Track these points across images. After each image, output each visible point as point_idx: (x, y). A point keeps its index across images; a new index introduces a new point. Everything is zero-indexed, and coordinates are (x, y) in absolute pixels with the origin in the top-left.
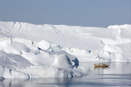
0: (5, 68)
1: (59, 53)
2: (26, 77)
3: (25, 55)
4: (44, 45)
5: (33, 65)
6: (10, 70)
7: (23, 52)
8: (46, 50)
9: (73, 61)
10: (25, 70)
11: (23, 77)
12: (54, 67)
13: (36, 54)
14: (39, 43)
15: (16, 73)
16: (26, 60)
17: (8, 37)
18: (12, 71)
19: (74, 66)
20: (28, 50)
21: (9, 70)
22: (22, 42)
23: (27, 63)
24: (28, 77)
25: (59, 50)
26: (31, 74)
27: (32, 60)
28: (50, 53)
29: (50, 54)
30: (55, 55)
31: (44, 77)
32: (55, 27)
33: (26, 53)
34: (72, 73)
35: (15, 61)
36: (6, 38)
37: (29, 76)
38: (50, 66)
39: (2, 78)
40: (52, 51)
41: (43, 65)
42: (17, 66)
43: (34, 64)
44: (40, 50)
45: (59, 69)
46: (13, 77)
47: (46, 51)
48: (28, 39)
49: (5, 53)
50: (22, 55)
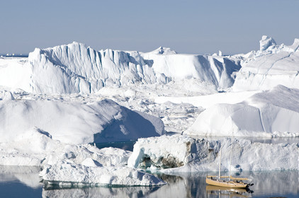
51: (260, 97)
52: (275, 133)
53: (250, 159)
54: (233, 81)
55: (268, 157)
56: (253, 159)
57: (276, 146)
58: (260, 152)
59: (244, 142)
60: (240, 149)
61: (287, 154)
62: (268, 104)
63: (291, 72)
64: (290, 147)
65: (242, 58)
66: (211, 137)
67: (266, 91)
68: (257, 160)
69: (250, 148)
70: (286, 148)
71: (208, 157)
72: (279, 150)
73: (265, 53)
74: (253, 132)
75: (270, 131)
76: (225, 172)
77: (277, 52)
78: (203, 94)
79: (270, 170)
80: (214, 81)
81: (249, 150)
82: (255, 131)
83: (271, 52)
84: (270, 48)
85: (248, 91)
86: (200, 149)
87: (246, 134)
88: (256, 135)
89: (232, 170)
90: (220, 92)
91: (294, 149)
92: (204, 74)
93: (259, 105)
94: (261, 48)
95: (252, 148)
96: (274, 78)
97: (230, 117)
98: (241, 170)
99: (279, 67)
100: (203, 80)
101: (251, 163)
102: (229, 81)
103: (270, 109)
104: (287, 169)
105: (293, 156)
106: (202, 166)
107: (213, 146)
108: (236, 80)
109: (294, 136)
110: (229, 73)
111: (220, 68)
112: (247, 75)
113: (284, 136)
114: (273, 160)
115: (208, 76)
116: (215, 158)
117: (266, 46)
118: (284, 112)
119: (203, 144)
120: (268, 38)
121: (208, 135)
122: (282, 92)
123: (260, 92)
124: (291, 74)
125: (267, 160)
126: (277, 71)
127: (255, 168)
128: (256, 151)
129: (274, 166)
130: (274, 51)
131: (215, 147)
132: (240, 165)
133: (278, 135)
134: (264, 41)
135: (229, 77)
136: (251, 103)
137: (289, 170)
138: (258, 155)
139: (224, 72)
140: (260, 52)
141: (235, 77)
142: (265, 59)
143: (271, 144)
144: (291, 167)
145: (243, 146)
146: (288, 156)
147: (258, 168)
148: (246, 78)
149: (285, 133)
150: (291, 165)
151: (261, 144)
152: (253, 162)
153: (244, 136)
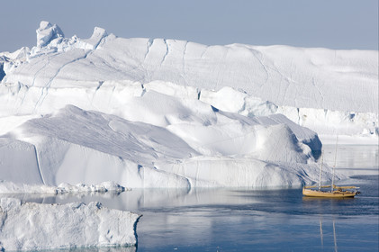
0: (127, 162)
1: (268, 122)
2: (180, 185)
3: (177, 128)
4: (228, 100)
5: (198, 154)
6: (140, 167)
7: (173, 119)
8: (232, 114)
9: (305, 142)
10: (177, 168)
11: (172, 185)
12: (255, 159)
13: (207, 124)
14: (216, 94)
15: (154, 175)
16: (181, 140)
17: (134, 78)
18: (145, 170)
19: (308, 157)
20: (185, 114)
21: (135, 165)
22: (170, 92)
23: (181, 149)
24: (185, 186)
25: (268, 113)
26: (192, 178)
27: (195, 139)
28: (243, 122)
29: (243, 125)
30: (256, 127)
31: (228, 186)
32: (258, 52)
33: (181, 122)
34: (301, 175)
35: (151, 144)
36: (128, 81)
37: (189, 183)
38: (243, 155)
39: (119, 186)
40: (251, 116)
41: (224, 154)
42: (156, 157)
43: (201, 150)
44: (217, 114)
45: (269, 165)
46: (146, 185)
47: (232, 116)
48: (186, 85)
49: (125, 122)
50: (169, 128)
51: (37, 125)
52: (61, 186)
53: (18, 231)
55: (48, 227)
56: (23, 230)
57: (63, 207)
58: (35, 218)
59: (8, 202)
60: (2, 215)
61: (81, 221)
62: (50, 137)
63: (89, 83)
64: (86, 209)
65: (6, 59)
67: (48, 116)
68: (30, 233)
69: (18, 211)
70: (78, 211)
72: (67, 214)
73: (46, 52)
74: (25, 186)
75: (53, 182)
77: (66, 50)
79: (53, 248)
81: (18, 217)
82: (28, 183)
83: (56, 49)
84: (54, 43)
85: (17, 115)
87: (13, 188)
88: (29, 189)
91: (92, 213)
93: (36, 140)
94: (39, 43)
95: (23, 212)
96: (60, 93)
98: (3, 250)
99: (69, 75)
101: (20, 238)
103: (54, 145)
104: (79, 246)
105: (90, 223)
109: (93, 189)
112: (15, 89)
113: (76, 191)
114: (56, 231)
117: (47, 39)
118: (76, 151)
120: (50, 25)
122: (73, 118)
123: (37, 116)
124: (89, 87)
125: (48, 231)
126: (65, 81)
127: (26, 247)
128: (29, 217)
129: (59, 242)
130: (60, 48)
132: (2, 241)
133: (67, 189)
134: (43, 31)
136: (22, 137)
137: (83, 247)
138: (32, 224)
140: (36, 50)
142: (46, 61)
143: (55, 205)
144: (86, 243)
145: (8, 209)
146: (82, 224)
147: (32, 246)
148: (14, 94)
149: (78, 185)
150: (87, 239)
151: (37, 205)
152: (23, 235)
153: (9, 192)
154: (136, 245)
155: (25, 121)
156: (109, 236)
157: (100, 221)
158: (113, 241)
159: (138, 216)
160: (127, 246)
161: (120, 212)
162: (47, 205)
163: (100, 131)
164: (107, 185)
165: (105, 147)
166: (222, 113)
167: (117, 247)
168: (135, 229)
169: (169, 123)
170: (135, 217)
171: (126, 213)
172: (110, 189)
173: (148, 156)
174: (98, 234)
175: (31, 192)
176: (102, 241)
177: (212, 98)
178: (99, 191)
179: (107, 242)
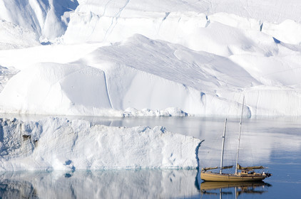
0: (190, 89)
3: (240, 58)
5: (260, 83)
6: (202, 94)
7: (236, 49)
8: (294, 46)
10: (238, 96)
11: (234, 112)
13: (268, 55)
15: (216, 101)
16: (243, 70)
17: (198, 10)
18: (207, 97)
20: (248, 45)
21: (198, 93)
23: (243, 78)
24: (245, 114)
26: (252, 106)
33: (244, 52)
35: (214, 73)
36: (193, 13)
37: (250, 111)
39: (182, 112)
41: (284, 84)
42: (218, 85)
43: (262, 80)
44: (278, 45)
46: (207, 112)
49: (190, 51)
50: (232, 58)
51: (109, 52)
52: (128, 110)
53: (88, 151)
54: (64, 27)
55: (115, 148)
56: (92, 150)
57: (129, 130)
58: (104, 140)
59: (79, 124)
60: (73, 136)
61: (146, 144)
62: (119, 63)
64: (151, 133)
66: (27, 115)
67: (117, 44)
68: (99, 153)
69: (88, 133)
70: (143, 134)
71: (22, 148)
72: (133, 137)
74: (94, 109)
75: (121, 107)
76: (49, 171)
78: (16, 47)
79: (119, 168)
80: (34, 26)
81: (88, 138)
82: (97, 107)
85: (88, 42)
86: (10, 135)
87: (83, 110)
88: (99, 112)
89: (59, 168)
90: (43, 44)
91: (157, 136)
92: (19, 15)
93: (105, 66)
95: (92, 133)
96: (128, 22)
97: (58, 84)
98: (73, 168)
100: (17, 23)
101: (89, 157)
102: (58, 26)
103: (122, 72)
104: (144, 167)
105: (155, 146)
106: (12, 161)
107: (30, 131)
108: (70, 25)
109: (157, 114)
110: (59, 13)
111: (44, 6)
112: (87, 18)
113: (141, 115)
114: (123, 153)
115: (25, 17)
116: (33, 149)
118: (143, 78)
119: (14, 126)
121: (23, 112)
122: (140, 46)
123: (107, 44)
124: (156, 18)
125: (115, 152)
127: (95, 166)
128: (98, 139)
129: (125, 162)
131: (33, 132)
132: (73, 160)
133: (133, 113)
135: (59, 19)
136: (92, 62)
137: (147, 168)
138: (100, 145)
139: (51, 12)
141: (68, 20)
143: (122, 128)
144: (151, 164)
145: (78, 130)
146: (147, 146)
147: (100, 165)
148: (86, 23)
149: (144, 110)
150: (151, 161)
151: (105, 127)
152: (91, 156)
153: (80, 114)
154: (198, 168)
155: (95, 48)
156: (172, 159)
157: (164, 144)
158: (176, 164)
159: (199, 141)
160: (189, 168)
161: (183, 137)
162: (114, 128)
163: (165, 60)
164: (171, 111)
165: (170, 75)
166: (284, 45)
167: (179, 169)
168: (197, 153)
169: (231, 53)
170: (197, 142)
171: (188, 137)
172: (174, 115)
173: (210, 84)
174: (162, 157)
175: (99, 115)
176: (165, 164)
177: (274, 30)
178: (163, 116)
179: (170, 165)
